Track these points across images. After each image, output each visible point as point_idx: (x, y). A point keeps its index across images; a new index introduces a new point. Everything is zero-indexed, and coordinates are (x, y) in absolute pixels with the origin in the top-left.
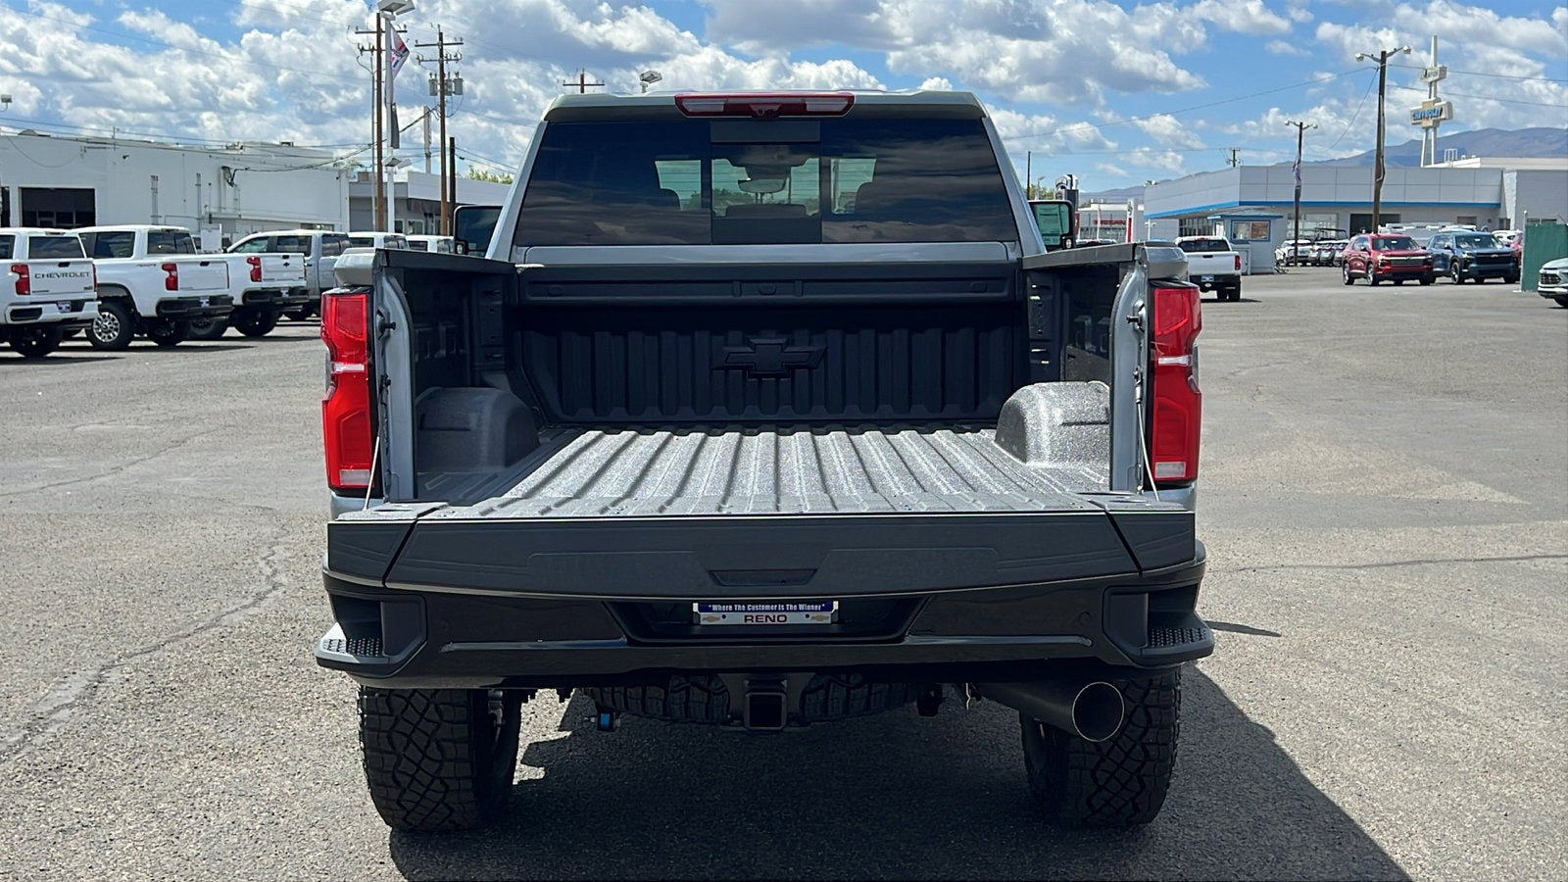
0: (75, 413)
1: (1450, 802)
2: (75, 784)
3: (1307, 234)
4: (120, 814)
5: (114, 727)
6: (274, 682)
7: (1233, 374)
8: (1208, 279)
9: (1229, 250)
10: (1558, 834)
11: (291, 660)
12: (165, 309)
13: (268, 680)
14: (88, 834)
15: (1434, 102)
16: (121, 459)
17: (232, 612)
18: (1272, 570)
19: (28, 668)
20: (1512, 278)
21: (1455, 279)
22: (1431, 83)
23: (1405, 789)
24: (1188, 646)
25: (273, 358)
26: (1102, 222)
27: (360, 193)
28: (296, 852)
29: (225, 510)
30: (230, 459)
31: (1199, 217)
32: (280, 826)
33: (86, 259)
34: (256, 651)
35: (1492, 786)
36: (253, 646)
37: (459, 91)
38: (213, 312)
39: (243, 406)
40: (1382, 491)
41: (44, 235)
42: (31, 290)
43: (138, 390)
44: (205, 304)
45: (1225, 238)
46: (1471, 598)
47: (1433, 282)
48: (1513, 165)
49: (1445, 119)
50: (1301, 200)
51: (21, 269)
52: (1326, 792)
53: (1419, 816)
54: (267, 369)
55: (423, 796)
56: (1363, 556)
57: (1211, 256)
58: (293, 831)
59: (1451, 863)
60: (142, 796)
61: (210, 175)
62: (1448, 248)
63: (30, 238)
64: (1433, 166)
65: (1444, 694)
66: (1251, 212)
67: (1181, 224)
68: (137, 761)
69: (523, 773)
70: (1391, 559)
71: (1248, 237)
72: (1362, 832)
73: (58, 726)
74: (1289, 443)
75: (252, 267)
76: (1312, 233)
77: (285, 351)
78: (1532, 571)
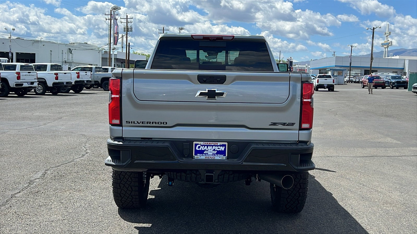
0: (33, 110)
1: (374, 210)
2: (41, 196)
3: (353, 75)
4: (53, 203)
5: (50, 184)
6: (88, 175)
7: (331, 110)
8: (326, 85)
9: (331, 78)
10: (399, 218)
11: (92, 170)
12: (55, 85)
13: (86, 174)
14: (46, 207)
15: (387, 41)
16: (45, 122)
17: (77, 158)
18: (336, 157)
19: (28, 170)
20: (406, 88)
21: (391, 87)
22: (387, 36)
23: (363, 207)
24: (309, 167)
25: (82, 98)
26: (299, 70)
27: (104, 56)
28: (96, 212)
29: (73, 135)
30: (73, 122)
31: (324, 69)
32: (92, 206)
33: (34, 71)
34: (83, 168)
35: (384, 207)
36: (82, 166)
37: (131, 31)
38: (67, 86)
39: (76, 110)
40: (366, 139)
41: (24, 65)
42: (21, 79)
43: (48, 105)
44: (65, 84)
45: (331, 75)
46: (385, 165)
47: (385, 88)
48: (407, 58)
49: (390, 46)
50: (351, 66)
51: (18, 73)
52: (344, 207)
53: (366, 213)
54: (81, 101)
55: (127, 199)
56: (358, 154)
57: (327, 79)
58: (95, 208)
59: (372, 224)
60: (58, 199)
61: (66, 51)
62: (389, 79)
63: (21, 65)
64: (387, 58)
65: (375, 187)
66: (338, 68)
67: (320, 71)
68: (56, 191)
69: (150, 197)
70: (366, 155)
71: (337, 75)
72: (352, 216)
73: (36, 183)
74: (343, 127)
75: (77, 75)
76: (354, 74)
77: (85, 96)
78: (401, 159)
